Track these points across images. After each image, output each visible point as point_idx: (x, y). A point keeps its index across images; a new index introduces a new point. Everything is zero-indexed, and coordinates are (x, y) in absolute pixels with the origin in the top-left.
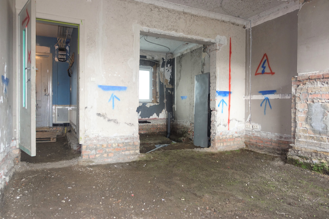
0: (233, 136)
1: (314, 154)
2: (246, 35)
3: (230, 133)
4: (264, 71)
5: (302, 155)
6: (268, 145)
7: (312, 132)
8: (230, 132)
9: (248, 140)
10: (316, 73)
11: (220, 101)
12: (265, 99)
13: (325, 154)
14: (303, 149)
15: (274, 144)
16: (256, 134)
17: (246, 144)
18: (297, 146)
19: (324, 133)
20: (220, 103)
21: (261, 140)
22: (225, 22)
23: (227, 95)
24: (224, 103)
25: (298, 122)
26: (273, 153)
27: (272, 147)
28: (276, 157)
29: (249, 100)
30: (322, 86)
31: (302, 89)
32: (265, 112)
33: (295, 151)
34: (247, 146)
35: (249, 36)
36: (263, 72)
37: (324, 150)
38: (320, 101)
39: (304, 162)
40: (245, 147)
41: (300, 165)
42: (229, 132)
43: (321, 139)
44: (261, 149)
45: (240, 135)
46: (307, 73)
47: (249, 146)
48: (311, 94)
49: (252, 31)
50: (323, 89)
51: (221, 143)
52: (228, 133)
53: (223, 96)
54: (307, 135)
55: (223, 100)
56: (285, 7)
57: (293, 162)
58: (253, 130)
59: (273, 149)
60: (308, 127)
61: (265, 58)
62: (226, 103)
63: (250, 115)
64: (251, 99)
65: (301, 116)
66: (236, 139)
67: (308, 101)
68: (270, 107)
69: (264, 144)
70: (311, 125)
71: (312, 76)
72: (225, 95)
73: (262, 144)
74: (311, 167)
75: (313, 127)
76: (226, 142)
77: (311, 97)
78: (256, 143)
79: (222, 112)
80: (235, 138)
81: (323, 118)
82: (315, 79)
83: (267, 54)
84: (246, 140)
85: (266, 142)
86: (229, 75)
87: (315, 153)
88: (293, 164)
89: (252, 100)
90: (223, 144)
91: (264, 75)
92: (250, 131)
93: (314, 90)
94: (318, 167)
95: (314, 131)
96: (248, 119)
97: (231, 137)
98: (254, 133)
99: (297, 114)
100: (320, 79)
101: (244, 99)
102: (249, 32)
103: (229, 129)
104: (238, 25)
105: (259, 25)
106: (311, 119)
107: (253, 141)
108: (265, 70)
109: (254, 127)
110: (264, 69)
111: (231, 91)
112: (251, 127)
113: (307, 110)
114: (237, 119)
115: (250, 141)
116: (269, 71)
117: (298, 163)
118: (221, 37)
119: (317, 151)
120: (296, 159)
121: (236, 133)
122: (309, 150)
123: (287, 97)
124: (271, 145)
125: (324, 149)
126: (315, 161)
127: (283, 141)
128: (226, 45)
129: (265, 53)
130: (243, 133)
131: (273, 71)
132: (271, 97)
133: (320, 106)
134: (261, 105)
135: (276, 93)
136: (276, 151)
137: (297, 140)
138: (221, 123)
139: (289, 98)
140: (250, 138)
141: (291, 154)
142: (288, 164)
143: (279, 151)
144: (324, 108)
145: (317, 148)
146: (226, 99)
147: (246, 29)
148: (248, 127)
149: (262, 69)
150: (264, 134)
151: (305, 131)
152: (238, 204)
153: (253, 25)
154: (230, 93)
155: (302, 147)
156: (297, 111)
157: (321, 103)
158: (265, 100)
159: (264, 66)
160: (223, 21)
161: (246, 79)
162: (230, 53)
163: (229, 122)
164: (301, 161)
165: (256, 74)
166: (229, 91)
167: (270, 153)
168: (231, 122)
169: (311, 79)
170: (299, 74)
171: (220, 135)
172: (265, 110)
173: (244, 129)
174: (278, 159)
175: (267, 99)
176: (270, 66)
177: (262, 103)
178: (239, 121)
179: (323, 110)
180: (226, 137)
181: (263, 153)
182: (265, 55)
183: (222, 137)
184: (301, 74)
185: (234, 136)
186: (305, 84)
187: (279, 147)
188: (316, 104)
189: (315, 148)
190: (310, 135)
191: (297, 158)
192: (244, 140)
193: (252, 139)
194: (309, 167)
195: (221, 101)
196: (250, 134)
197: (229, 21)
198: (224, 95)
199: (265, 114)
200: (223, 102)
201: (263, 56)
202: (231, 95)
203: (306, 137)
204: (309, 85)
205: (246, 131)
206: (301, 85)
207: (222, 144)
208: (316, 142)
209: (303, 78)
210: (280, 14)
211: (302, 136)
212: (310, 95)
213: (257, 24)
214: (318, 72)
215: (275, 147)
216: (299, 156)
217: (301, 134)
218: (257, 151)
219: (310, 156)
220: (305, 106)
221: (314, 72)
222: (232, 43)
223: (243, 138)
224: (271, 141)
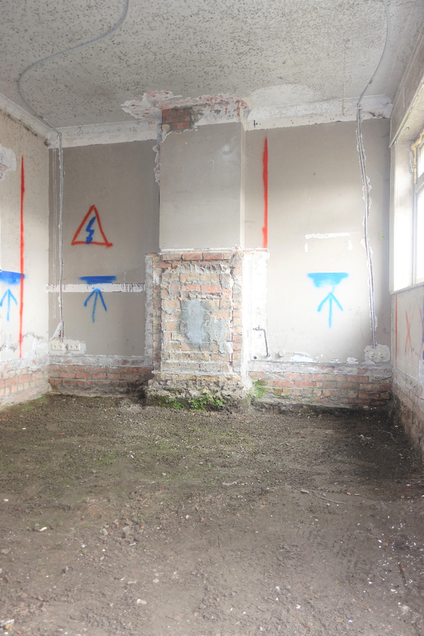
0: (28, 371)
1: (191, 382)
2: (50, 159)
3: (24, 365)
4: (92, 239)
5: (173, 386)
6: (100, 379)
7: (187, 347)
8: (23, 362)
9: (56, 374)
10: (189, 251)
11: (3, 294)
12: (93, 293)
13: (206, 379)
14: (174, 377)
15: (111, 376)
16: (74, 361)
17: (51, 384)
18: (164, 372)
19: (206, 347)
20: (4, 297)
21: (86, 372)
22: (12, 119)
23: (17, 280)
24: (11, 299)
25: (164, 331)
26: (111, 392)
27: (108, 382)
28: (122, 398)
29: (57, 294)
30: (202, 272)
31: (170, 275)
32: (93, 317)
33: (161, 383)
34: (54, 387)
35: (58, 164)
36: (89, 241)
37: (206, 374)
38: (199, 296)
39: (177, 398)
40: (50, 389)
41: (170, 404)
42: (21, 362)
43: (201, 356)
44: (86, 389)
45: (40, 367)
46: (176, 250)
47: (59, 387)
48: (185, 284)
49: (64, 155)
50: (204, 278)
51: (6, 389)
52: (19, 365)
53: (10, 283)
54: (181, 352)
55: (9, 291)
56: (132, 129)
57: (160, 401)
58: (67, 353)
59: (112, 384)
60: (181, 339)
61: (93, 214)
62: (15, 299)
63: (60, 324)
64: (63, 291)
65: (169, 321)
66: (34, 375)
67: (180, 296)
68: (103, 307)
69: (92, 379)
70: (186, 336)
71: (186, 256)
72: (14, 282)
73: (87, 379)
74: (188, 403)
75: (188, 339)
76: (15, 384)
77: (185, 290)
78: (75, 378)
79: (8, 319)
80: (31, 374)
81: (204, 323)
82: (191, 261)
83: (97, 206)
84: (52, 375)
85: (96, 374)
86: (20, 238)
87: (193, 380)
88: (158, 405)
89: (65, 293)
90: (11, 390)
91: (91, 245)
92: (61, 356)
93: (190, 279)
94: (199, 401)
95: (191, 345)
96: (57, 333)
97: (25, 372)
98: (69, 359)
99: (163, 318)
100: (197, 261)
101: (47, 291)
102: (58, 156)
103: (20, 357)
104: (36, 135)
105: (79, 148)
106: (185, 326)
107: (68, 376)
108: (93, 236)
109: (70, 348)
110: (90, 235)
111: (24, 273)
112: (64, 348)
113: (180, 310)
114: (36, 334)
115: (61, 376)
116: (102, 240)
117: (167, 401)
118: (5, 149)
119: (195, 376)
120: (163, 395)
121: (34, 362)
122: (184, 377)
123: (137, 290)
124: (106, 378)
125: (207, 371)
126: (194, 393)
127: (129, 368)
128: (15, 170)
129: (92, 205)
130: (45, 363)
131: (109, 241)
132: (105, 288)
133: (199, 304)
134: (85, 304)
135: (114, 281)
136: (117, 388)
137: (164, 363)
138: (5, 343)
139: (140, 290)
140: (61, 370)
141: (153, 388)
142: (150, 405)
143: (123, 386)
144: (206, 308)
145: (196, 371)
146: (15, 289)
147: (49, 148)
148: (56, 349)
149: (87, 234)
150: (91, 360)
151: (177, 346)
152: (157, 494)
153: (65, 145)
154: (22, 276)
155: (173, 372)
156: (163, 313)
157: (200, 300)
158: (95, 294)
159: (92, 228)
160: (9, 116)
161: (50, 250)
162: (23, 190)
163: (21, 341)
164: (172, 397)
165: (73, 243)
166: (20, 272)
167: (106, 393)
168: (25, 340)
169: (185, 261)
170: (162, 250)
171: (5, 369)
172: (94, 313)
173: (47, 352)
174: (125, 401)
175: (99, 293)
176: (104, 230)
177: (88, 299)
178: (38, 338)
179: (203, 310)
180: (16, 374)
181: (92, 395)
182: (93, 208)
183: (8, 375)
184: (166, 250)
185: (29, 369)
186: (176, 267)
187: (123, 380)
188: (193, 301)
189: (193, 373)
190: (184, 352)
191: (166, 393)
192: (47, 376)
193: (66, 372)
194: (186, 404)
195: (6, 294)
196: (60, 362)
197: (19, 119)
198: (11, 280)
199: (94, 321)
200: (9, 296)
201: (88, 209)
202: (25, 281)
203: (178, 356)
204: (181, 270)
205: (52, 356)
206: (169, 268)
207: (7, 391)
208: (193, 362)
209: (173, 258)
210: (122, 139)
211: (172, 356)
212: (183, 286)
213: (74, 145)
214: (192, 249)
215: (114, 381)
216: (169, 390)
217: (171, 351)
218: (79, 393)
219: (185, 386)
220: (176, 305)
221: (187, 249)
222: (24, 169)
223: (46, 372)
224: (106, 371)
